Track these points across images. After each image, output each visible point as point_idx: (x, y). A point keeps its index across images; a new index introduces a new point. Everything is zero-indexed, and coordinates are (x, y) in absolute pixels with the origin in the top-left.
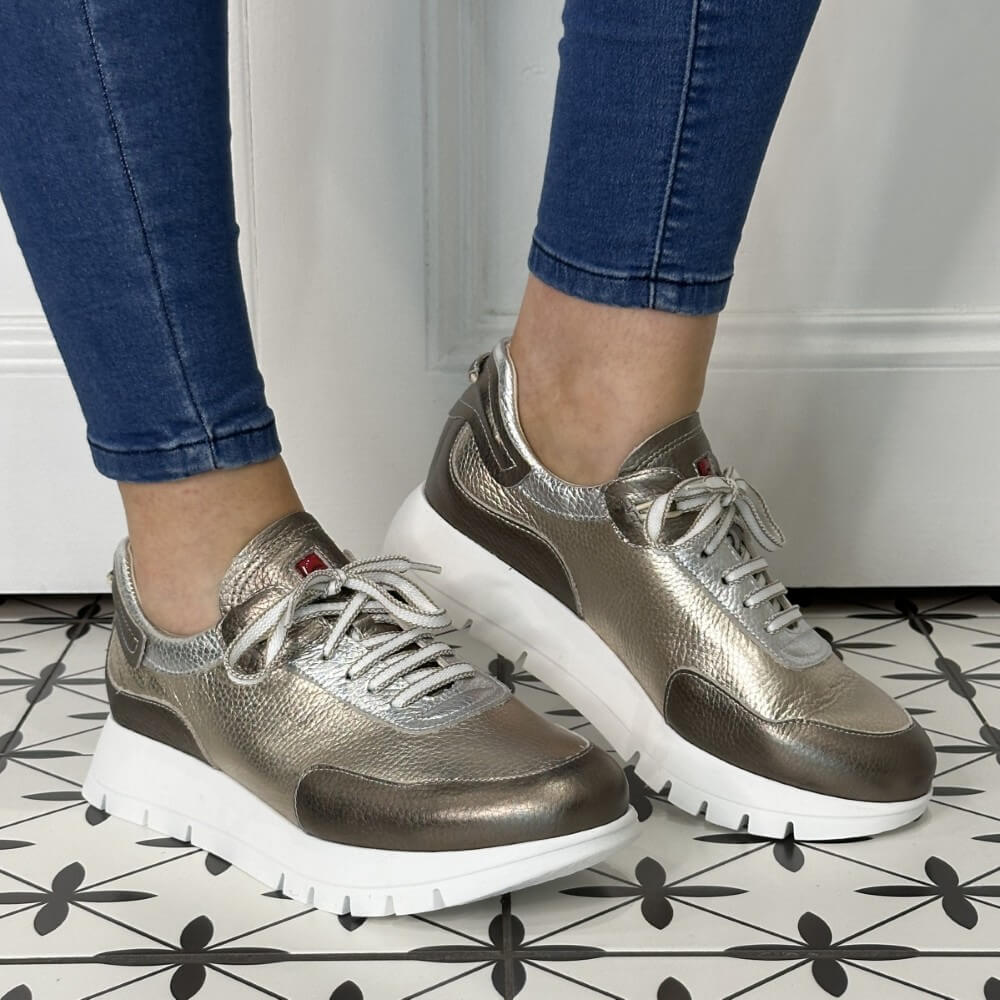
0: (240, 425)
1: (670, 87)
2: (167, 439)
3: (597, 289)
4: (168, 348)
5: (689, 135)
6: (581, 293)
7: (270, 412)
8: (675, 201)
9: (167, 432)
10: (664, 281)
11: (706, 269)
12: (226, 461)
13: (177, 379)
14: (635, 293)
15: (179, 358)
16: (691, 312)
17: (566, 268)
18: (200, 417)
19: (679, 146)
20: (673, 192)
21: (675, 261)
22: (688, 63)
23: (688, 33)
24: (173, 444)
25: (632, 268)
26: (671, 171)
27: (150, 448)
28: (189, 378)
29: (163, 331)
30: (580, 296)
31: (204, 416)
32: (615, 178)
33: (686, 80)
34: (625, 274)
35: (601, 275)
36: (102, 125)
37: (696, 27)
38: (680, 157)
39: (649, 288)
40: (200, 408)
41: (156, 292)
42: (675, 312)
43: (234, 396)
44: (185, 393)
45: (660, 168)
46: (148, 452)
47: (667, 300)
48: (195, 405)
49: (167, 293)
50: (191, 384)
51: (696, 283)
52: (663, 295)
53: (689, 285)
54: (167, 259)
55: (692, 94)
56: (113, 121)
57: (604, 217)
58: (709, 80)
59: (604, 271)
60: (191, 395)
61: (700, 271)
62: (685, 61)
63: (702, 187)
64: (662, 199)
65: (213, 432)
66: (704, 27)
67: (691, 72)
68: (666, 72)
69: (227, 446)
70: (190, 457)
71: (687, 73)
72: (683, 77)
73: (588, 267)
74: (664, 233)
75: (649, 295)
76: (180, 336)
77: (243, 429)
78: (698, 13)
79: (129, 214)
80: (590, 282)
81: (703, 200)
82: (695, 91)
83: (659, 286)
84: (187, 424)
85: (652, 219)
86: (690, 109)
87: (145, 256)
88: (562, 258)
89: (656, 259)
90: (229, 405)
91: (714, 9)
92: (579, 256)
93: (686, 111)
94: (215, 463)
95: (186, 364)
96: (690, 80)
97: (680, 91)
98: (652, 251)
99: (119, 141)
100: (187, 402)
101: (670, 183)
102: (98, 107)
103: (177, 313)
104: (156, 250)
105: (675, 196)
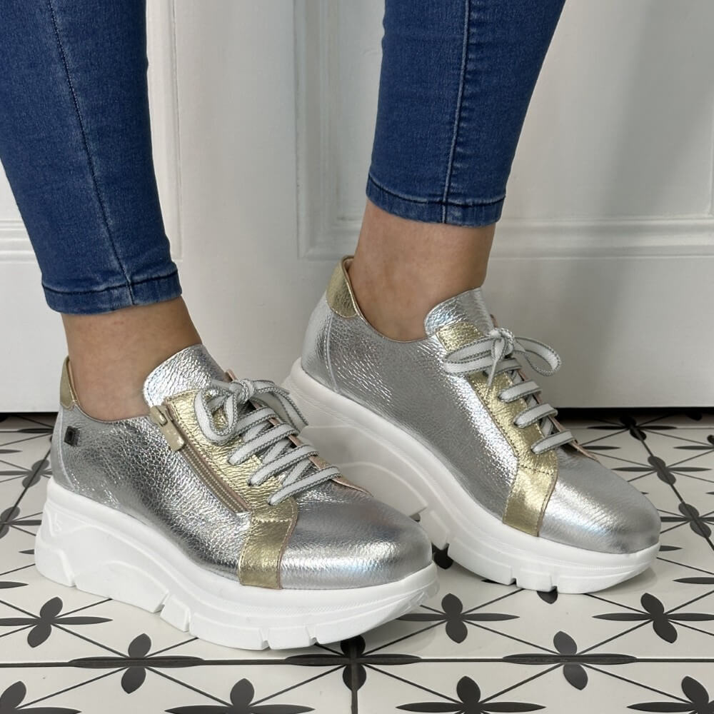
0: (151, 274)
1: (451, 71)
2: (98, 284)
3: (407, 210)
4: (99, 218)
5: (467, 105)
6: (397, 212)
7: (174, 265)
8: (458, 149)
9: (98, 279)
10: (452, 204)
11: (482, 195)
12: (141, 300)
13: (106, 240)
14: (433, 212)
15: (107, 225)
16: (471, 225)
17: (387, 194)
18: (121, 267)
19: (460, 112)
20: (457, 144)
21: (459, 191)
22: (464, 55)
23: (463, 34)
24: (102, 287)
25: (430, 195)
26: (455, 130)
27: (86, 290)
28: (114, 240)
29: (96, 206)
30: (395, 214)
31: (125, 267)
33: (463, 67)
34: (425, 200)
35: (410, 201)
36: (54, 56)
37: (468, 30)
38: (461, 119)
39: (442, 209)
40: (121, 261)
42: (460, 225)
43: (146, 254)
44: (111, 251)
45: (448, 127)
46: (85, 293)
47: (454, 218)
48: (118, 259)
49: (99, 179)
50: (115, 244)
51: (474, 205)
52: (451, 214)
53: (470, 206)
55: (468, 76)
56: (62, 53)
57: (411, 160)
58: (480, 67)
59: (411, 198)
60: (115, 252)
61: (478, 197)
62: (461, 54)
63: (478, 140)
64: (449, 148)
65: (131, 278)
66: (473, 30)
67: (466, 61)
68: (449, 61)
69: (141, 289)
70: (114, 297)
71: (463, 61)
72: (461, 65)
74: (451, 172)
75: (442, 214)
76: (108, 210)
77: (153, 276)
78: (469, 20)
80: (403, 205)
81: (479, 149)
82: (469, 74)
83: (449, 208)
84: (112, 273)
85: (443, 162)
86: (466, 87)
88: (385, 188)
89: (446, 189)
90: (142, 260)
91: (480, 17)
92: (395, 186)
93: (463, 88)
94: (133, 301)
95: (112, 230)
96: (465, 66)
97: (459, 74)
98: (443, 184)
99: (66, 67)
100: (113, 257)
101: (454, 138)
102: (52, 42)
103: (106, 193)
104: (92, 147)
105: (459, 146)
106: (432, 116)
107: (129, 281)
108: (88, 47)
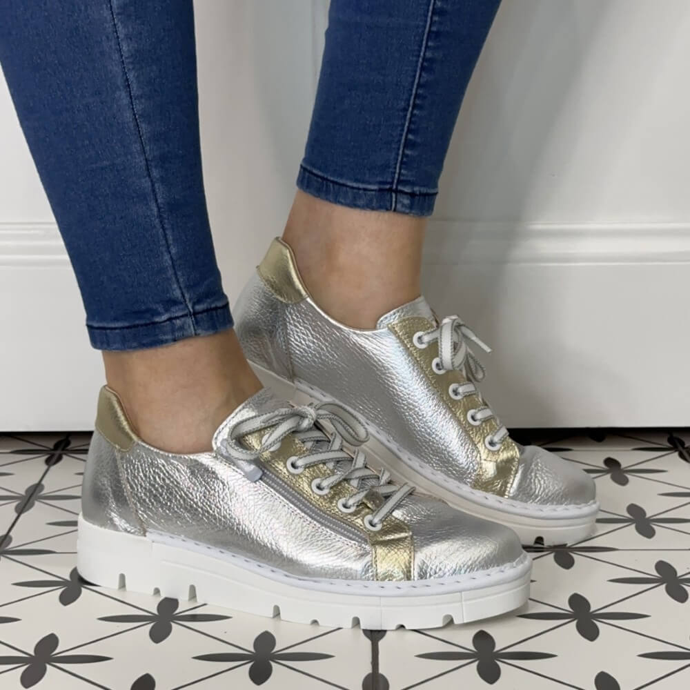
0: (210, 304)
1: (411, 58)
2: (159, 314)
3: (355, 198)
4: (163, 246)
5: (421, 92)
6: (343, 201)
7: (226, 297)
8: (410, 136)
9: (161, 309)
10: (402, 192)
11: (427, 185)
12: (203, 329)
13: (169, 268)
14: (381, 201)
15: (170, 253)
16: (417, 214)
17: (331, 185)
18: (183, 296)
19: (415, 98)
20: (409, 131)
21: (409, 178)
22: (424, 42)
23: (426, 21)
24: (164, 318)
25: (380, 183)
26: (409, 116)
27: (148, 322)
28: (176, 267)
29: (159, 234)
30: (342, 203)
31: (187, 296)
32: (371, 121)
33: (422, 54)
34: (375, 187)
35: (359, 189)
36: (119, 83)
37: (431, 18)
38: (415, 106)
39: (391, 197)
40: (184, 291)
41: (154, 204)
42: (407, 214)
43: (205, 282)
44: (174, 279)
45: (401, 114)
46: (146, 325)
47: (403, 205)
48: (180, 288)
49: (162, 206)
50: (177, 272)
51: (421, 194)
52: (400, 202)
53: (417, 195)
54: (163, 180)
55: (425, 64)
56: (127, 80)
58: (436, 54)
59: (360, 185)
60: (178, 281)
61: (424, 186)
62: (422, 40)
63: (427, 128)
64: (401, 135)
65: (193, 308)
66: (435, 18)
67: (426, 48)
68: (409, 47)
69: (202, 318)
70: (177, 327)
71: (423, 49)
72: (420, 52)
73: (350, 184)
74: (402, 159)
75: (392, 202)
77: (212, 306)
78: (433, 9)
79: (136, 147)
80: (349, 193)
81: (427, 137)
82: (427, 62)
83: (398, 194)
84: (174, 302)
85: (394, 148)
86: (423, 74)
87: (147, 178)
88: (329, 178)
89: (397, 176)
90: (202, 289)
91: (442, 6)
92: (341, 176)
93: (420, 76)
94: (195, 330)
95: (175, 258)
96: (424, 54)
97: (417, 61)
98: (393, 170)
99: (130, 94)
100: (175, 286)
101: (407, 124)
102: (117, 69)
103: (168, 219)
104: (155, 174)
105: (411, 133)
106: (388, 102)
107: (191, 310)
108: (152, 74)
